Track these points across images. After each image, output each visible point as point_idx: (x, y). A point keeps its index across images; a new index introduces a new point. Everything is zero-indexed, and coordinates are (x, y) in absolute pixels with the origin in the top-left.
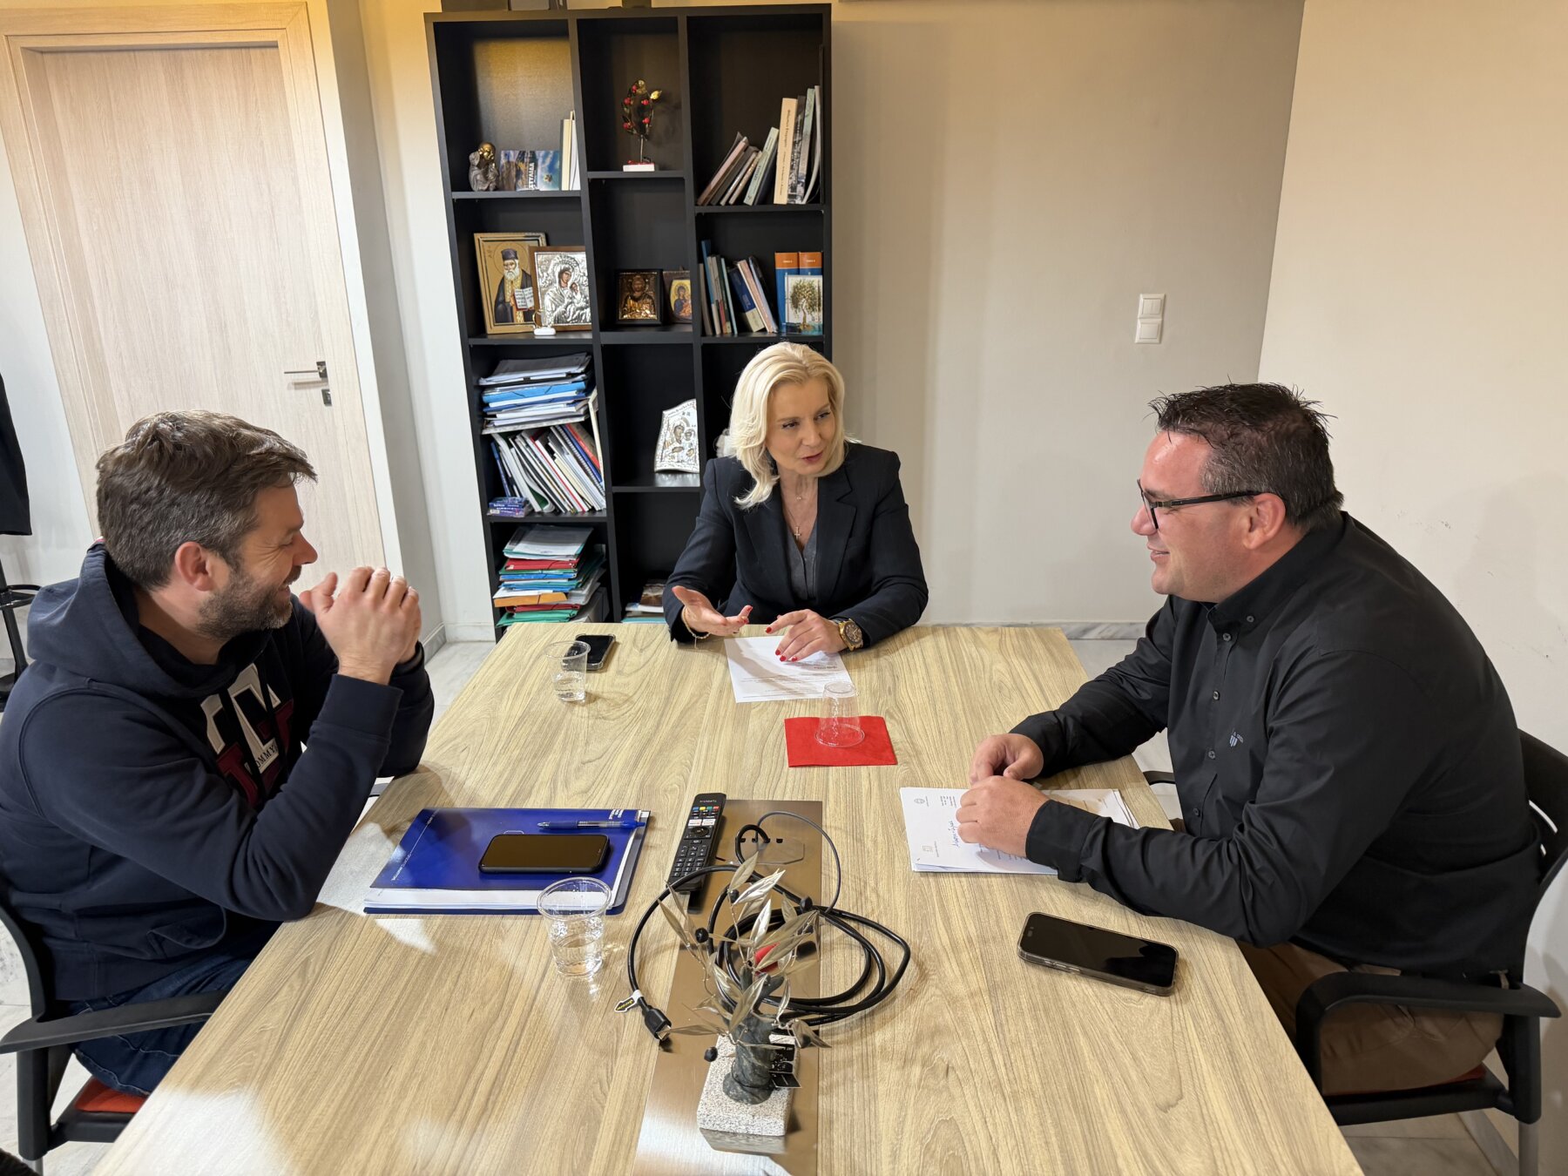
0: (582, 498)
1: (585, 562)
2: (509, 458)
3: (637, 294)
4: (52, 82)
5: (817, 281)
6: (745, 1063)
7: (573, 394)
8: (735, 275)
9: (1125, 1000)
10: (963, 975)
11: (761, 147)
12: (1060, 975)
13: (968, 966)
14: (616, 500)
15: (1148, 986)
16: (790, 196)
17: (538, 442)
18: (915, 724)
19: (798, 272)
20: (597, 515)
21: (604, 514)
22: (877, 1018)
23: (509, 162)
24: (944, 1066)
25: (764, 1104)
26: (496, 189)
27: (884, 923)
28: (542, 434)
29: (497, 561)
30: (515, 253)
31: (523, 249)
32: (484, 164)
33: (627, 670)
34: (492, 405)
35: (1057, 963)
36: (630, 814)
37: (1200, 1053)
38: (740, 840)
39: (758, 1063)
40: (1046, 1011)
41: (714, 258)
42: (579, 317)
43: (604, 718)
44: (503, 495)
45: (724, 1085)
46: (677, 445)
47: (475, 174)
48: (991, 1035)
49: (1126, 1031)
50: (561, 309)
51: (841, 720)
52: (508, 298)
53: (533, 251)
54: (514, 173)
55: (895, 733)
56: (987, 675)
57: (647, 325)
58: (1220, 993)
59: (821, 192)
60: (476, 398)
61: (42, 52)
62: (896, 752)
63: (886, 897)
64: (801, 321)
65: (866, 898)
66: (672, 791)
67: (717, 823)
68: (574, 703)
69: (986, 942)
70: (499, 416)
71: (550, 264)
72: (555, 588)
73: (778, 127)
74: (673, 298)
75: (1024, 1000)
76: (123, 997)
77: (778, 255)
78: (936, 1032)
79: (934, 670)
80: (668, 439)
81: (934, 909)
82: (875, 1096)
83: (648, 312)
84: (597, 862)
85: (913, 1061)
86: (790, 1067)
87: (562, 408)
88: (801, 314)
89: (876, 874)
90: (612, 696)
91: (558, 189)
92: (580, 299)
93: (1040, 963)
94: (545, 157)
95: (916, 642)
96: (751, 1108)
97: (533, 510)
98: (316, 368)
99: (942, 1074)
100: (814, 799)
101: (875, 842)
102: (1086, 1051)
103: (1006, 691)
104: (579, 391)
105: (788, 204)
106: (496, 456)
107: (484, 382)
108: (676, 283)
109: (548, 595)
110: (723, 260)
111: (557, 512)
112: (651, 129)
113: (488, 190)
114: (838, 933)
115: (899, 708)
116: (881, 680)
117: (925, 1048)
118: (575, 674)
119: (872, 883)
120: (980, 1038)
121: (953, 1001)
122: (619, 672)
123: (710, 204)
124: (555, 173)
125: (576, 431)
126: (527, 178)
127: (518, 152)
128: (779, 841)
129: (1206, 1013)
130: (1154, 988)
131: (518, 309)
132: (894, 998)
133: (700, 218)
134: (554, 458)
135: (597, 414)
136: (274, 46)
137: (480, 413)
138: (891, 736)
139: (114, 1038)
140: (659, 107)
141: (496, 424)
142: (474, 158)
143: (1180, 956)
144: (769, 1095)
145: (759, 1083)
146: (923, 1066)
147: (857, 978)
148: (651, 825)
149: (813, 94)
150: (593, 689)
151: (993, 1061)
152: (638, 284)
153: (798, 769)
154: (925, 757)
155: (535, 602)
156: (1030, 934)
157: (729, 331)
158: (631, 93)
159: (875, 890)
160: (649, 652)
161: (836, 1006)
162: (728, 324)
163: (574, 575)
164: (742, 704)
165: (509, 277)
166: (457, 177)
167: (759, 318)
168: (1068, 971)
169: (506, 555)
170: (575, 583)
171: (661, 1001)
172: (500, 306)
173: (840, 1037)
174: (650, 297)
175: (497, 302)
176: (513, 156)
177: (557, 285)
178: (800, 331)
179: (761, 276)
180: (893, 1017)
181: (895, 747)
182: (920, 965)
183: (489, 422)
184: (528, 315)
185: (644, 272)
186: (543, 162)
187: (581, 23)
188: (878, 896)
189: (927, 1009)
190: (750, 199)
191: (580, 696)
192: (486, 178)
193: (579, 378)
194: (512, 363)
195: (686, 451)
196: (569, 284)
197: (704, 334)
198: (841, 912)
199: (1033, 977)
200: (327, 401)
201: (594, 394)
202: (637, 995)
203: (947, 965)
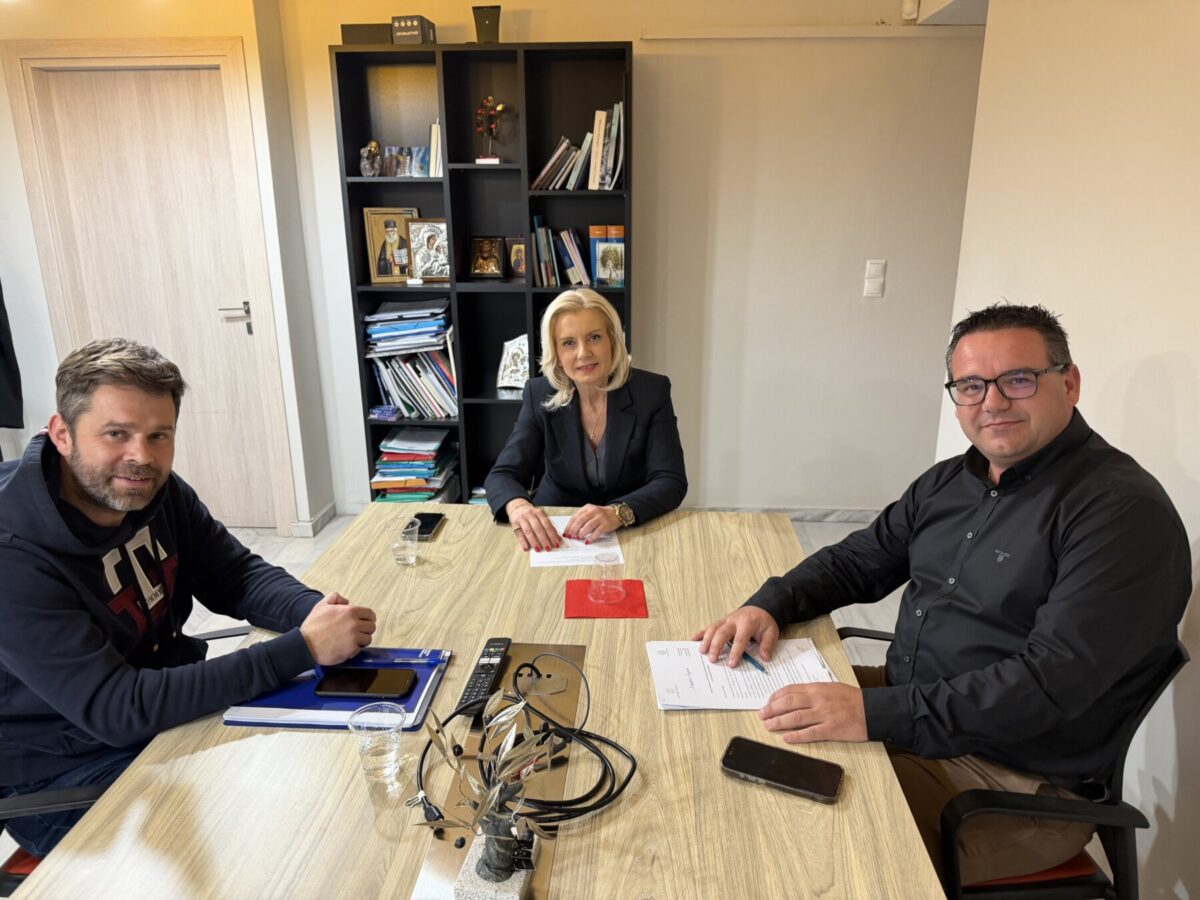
0: (440, 407)
1: (442, 457)
2: (386, 376)
3: (485, 255)
4: (53, 92)
5: (620, 247)
6: (492, 850)
7: (435, 328)
8: (559, 242)
9: (799, 807)
10: (677, 784)
11: (579, 146)
12: (751, 786)
13: (681, 778)
14: (466, 409)
15: (817, 796)
16: (601, 184)
17: (408, 365)
18: (666, 587)
19: (606, 240)
20: (452, 420)
21: (457, 420)
22: (605, 817)
23: (391, 156)
24: (652, 856)
25: (506, 882)
26: (380, 175)
27: (621, 743)
28: (411, 358)
29: (375, 454)
30: (394, 223)
31: (400, 220)
32: (372, 157)
33: (452, 540)
34: (374, 336)
35: (750, 777)
36: (436, 653)
37: (852, 850)
38: (517, 674)
39: (502, 851)
40: (737, 814)
41: (543, 230)
42: (442, 272)
43: (428, 577)
44: (381, 404)
45: (477, 866)
46: (515, 368)
47: (365, 164)
48: (691, 832)
49: (796, 832)
50: (428, 265)
51: (608, 582)
52: (389, 256)
53: (408, 221)
54: (394, 163)
55: (650, 593)
56: (726, 550)
57: (492, 278)
58: (874, 803)
59: (624, 180)
60: (362, 331)
61: (47, 70)
62: (649, 608)
63: (625, 721)
64: (608, 277)
65: (610, 723)
66: (473, 635)
67: (501, 661)
68: (407, 565)
69: (697, 759)
70: (379, 344)
71: (421, 232)
72: (418, 475)
73: (592, 132)
74: (513, 258)
75: (720, 805)
76: (41, 784)
77: (592, 228)
78: (650, 828)
79: (687, 544)
80: (508, 363)
81: (661, 732)
82: (595, 878)
83: (493, 268)
84: (404, 690)
85: (628, 851)
86: (529, 854)
87: (426, 339)
88: (608, 272)
89: (620, 703)
90: (436, 561)
91: (426, 176)
92: (443, 258)
93: (737, 777)
94: (419, 151)
95: (676, 524)
96: (495, 886)
97: (403, 416)
98: (242, 306)
99: (649, 862)
100: (580, 643)
101: (623, 679)
102: (763, 846)
103: (739, 562)
104: (440, 326)
105: (599, 190)
106: (376, 374)
107: (368, 319)
108: (515, 247)
109: (412, 480)
110: (550, 231)
111: (421, 417)
112: (497, 133)
113: (374, 175)
114: (583, 750)
115: (656, 574)
116: (645, 550)
117: (639, 842)
118: (409, 543)
119: (616, 711)
120: (682, 834)
121: (665, 805)
122: (445, 542)
123: (541, 189)
124: (425, 164)
125: (438, 357)
126: (405, 167)
127: (398, 148)
128: (549, 676)
129: (860, 819)
130: (822, 797)
131: (396, 265)
132: (620, 802)
133: (533, 200)
134: (420, 377)
135: (453, 344)
136: (217, 68)
137: (365, 342)
138: (647, 595)
139: (34, 816)
140: (504, 116)
141: (377, 350)
142: (364, 152)
143: (846, 773)
144: (510, 875)
145: (503, 866)
146: (635, 856)
147: (594, 785)
148: (452, 662)
149: (619, 108)
150: (423, 556)
151: (690, 852)
152: (486, 247)
153: (572, 620)
154: (670, 612)
155: (402, 485)
156: (731, 753)
157: (554, 283)
158: (483, 106)
159: (618, 717)
160: (470, 527)
161: (574, 807)
162: (553, 278)
163: (432, 466)
164: (535, 568)
165: (389, 240)
166: (351, 165)
167: (577, 272)
168: (757, 783)
169: (382, 449)
170: (433, 471)
171: (439, 799)
172: (382, 263)
173: (575, 831)
174: (495, 257)
175: (380, 260)
176: (395, 151)
177: (425, 247)
178: (607, 284)
179: (578, 242)
180: (617, 816)
181: (648, 604)
182: (644, 776)
183: (371, 349)
184: (403, 269)
185: (491, 238)
186: (417, 156)
187: (445, 54)
188: (619, 721)
189: (645, 810)
190: (570, 186)
191: (412, 560)
192: (373, 167)
193: (440, 317)
194: (390, 305)
195: (521, 373)
196: (435, 246)
197: (534, 285)
198: (588, 733)
199: (730, 786)
200: (250, 331)
201: (451, 329)
202: (421, 794)
203: (665, 776)
